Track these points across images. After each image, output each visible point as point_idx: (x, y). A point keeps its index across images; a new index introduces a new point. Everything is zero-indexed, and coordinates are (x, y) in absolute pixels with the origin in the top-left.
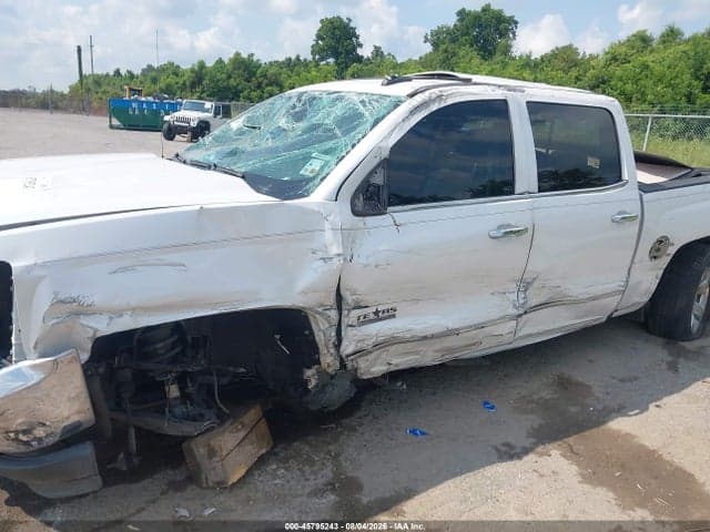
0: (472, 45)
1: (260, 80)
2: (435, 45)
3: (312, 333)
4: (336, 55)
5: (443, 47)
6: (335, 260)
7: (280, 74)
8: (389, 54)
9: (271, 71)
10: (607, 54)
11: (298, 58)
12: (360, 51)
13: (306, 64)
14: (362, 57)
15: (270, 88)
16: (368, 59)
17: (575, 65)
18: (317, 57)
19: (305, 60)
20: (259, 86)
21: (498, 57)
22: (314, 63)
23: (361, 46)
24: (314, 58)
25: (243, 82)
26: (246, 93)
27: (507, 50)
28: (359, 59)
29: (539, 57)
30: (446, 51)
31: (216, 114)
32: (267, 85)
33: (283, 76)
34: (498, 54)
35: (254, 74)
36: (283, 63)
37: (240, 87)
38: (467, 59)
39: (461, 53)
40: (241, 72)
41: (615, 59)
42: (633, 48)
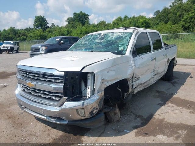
0: (79, 22)
1: (19, 34)
2: (69, 22)
3: (128, 85)
4: (41, 26)
5: (71, 23)
6: (134, 67)
7: (25, 32)
8: (57, 25)
9: (22, 32)
10: (113, 22)
11: (30, 28)
12: (48, 25)
13: (32, 29)
14: (49, 26)
15: (23, 37)
16: (51, 27)
17: (106, 26)
18: (36, 27)
19: (32, 28)
20: (19, 36)
21: (86, 25)
22: (35, 29)
23: (48, 23)
24: (35, 28)
25: (14, 36)
26: (15, 39)
27: (88, 23)
28: (48, 27)
29: (96, 24)
30: (72, 24)
31: (15, 45)
32: (22, 36)
33: (26, 33)
34: (86, 24)
35: (17, 33)
36: (25, 29)
37: (13, 37)
38: (78, 26)
39: (77, 24)
40: (13, 33)
41: (115, 24)
42: (119, 21)
